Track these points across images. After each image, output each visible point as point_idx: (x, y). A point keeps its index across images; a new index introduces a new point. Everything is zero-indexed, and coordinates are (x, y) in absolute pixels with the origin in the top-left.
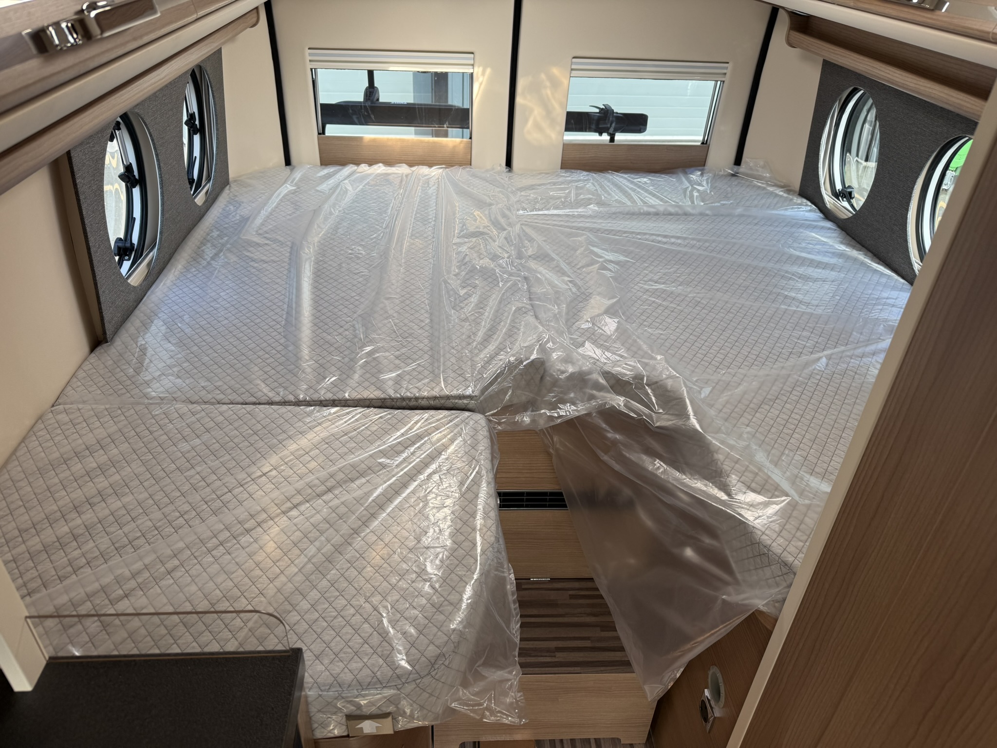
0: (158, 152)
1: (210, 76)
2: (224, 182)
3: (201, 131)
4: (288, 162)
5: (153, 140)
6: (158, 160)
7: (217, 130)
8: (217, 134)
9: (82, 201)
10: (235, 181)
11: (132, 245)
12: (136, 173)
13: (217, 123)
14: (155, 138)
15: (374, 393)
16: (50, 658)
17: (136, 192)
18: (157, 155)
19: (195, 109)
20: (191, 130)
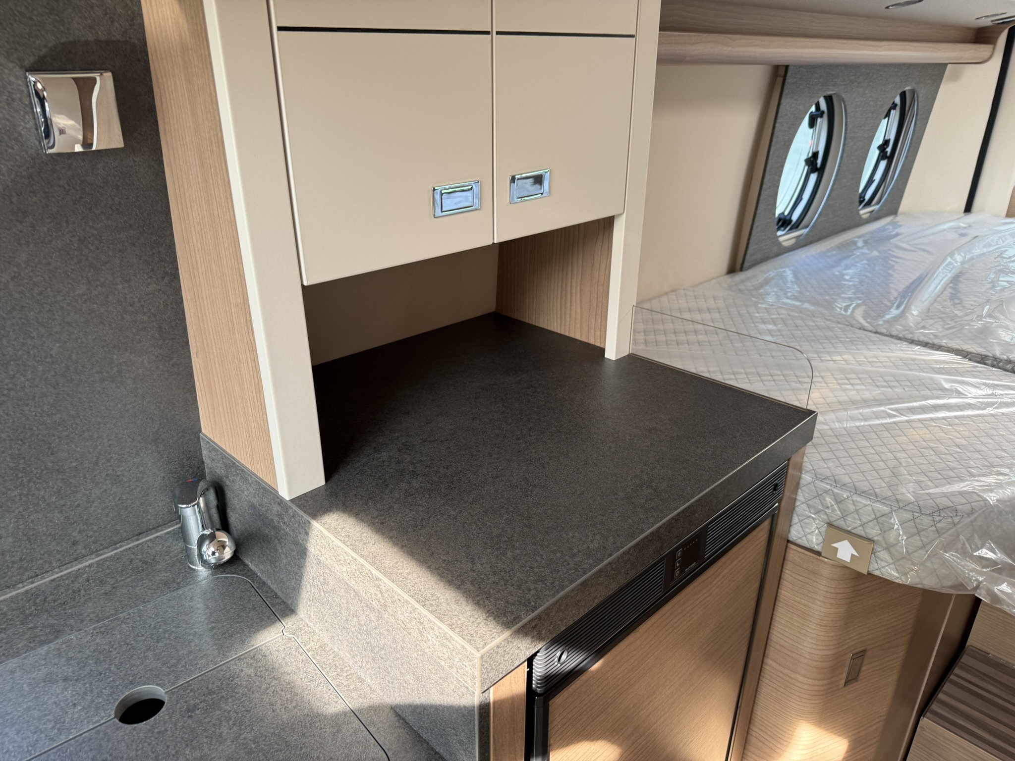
0: (847, 142)
1: (920, 104)
2: (892, 209)
3: (890, 159)
4: (968, 208)
5: (846, 130)
6: (843, 150)
7: (906, 157)
8: (904, 161)
9: (773, 143)
10: (903, 213)
11: (790, 221)
12: (819, 161)
13: (908, 151)
14: (848, 128)
15: (976, 349)
16: (632, 353)
17: (813, 177)
18: (844, 145)
19: (892, 137)
20: (881, 154)
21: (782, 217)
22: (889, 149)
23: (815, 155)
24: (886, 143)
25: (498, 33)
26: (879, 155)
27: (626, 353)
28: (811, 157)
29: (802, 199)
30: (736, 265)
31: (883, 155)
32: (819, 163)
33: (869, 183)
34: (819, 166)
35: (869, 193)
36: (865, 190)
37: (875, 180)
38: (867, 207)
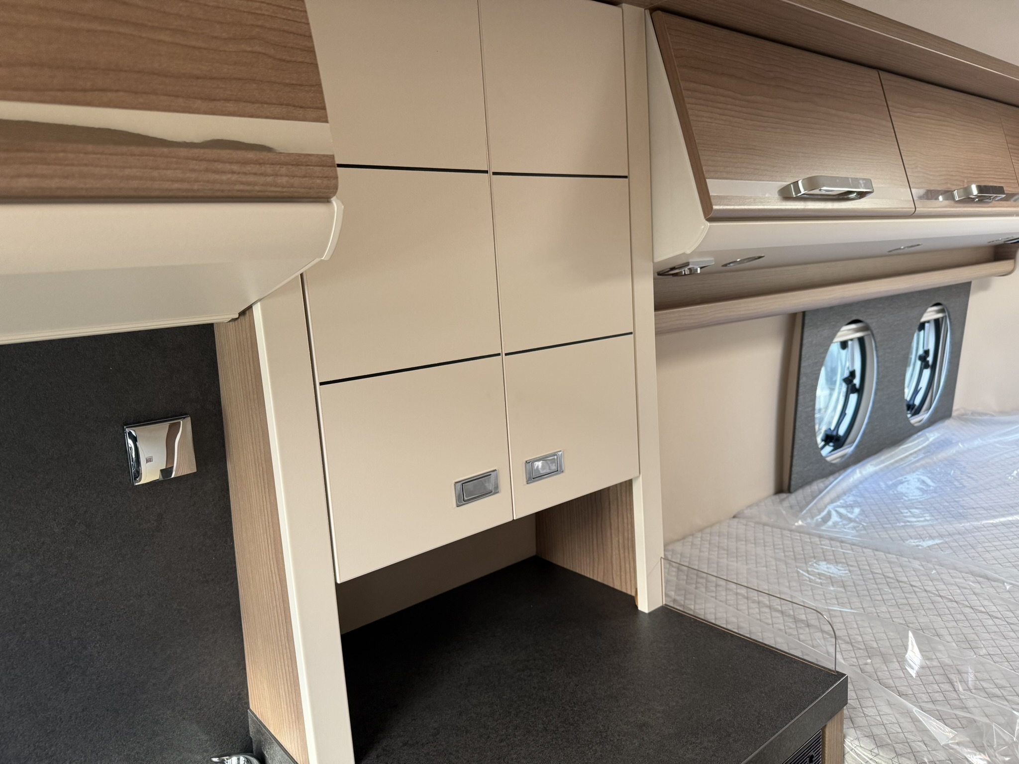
3: (933, 367)
6: (878, 369)
8: (948, 367)
10: (958, 416)
11: (837, 436)
12: (858, 379)
13: (950, 358)
16: (666, 605)
17: (854, 397)
19: (931, 346)
20: (923, 364)
21: (829, 433)
22: (930, 359)
23: (852, 374)
24: (927, 352)
25: (506, 354)
26: (921, 364)
27: (659, 603)
28: (849, 376)
29: (845, 414)
30: (783, 487)
31: (925, 365)
32: (857, 381)
33: (916, 392)
34: (858, 386)
35: (917, 401)
36: (913, 398)
37: (921, 388)
38: (917, 416)
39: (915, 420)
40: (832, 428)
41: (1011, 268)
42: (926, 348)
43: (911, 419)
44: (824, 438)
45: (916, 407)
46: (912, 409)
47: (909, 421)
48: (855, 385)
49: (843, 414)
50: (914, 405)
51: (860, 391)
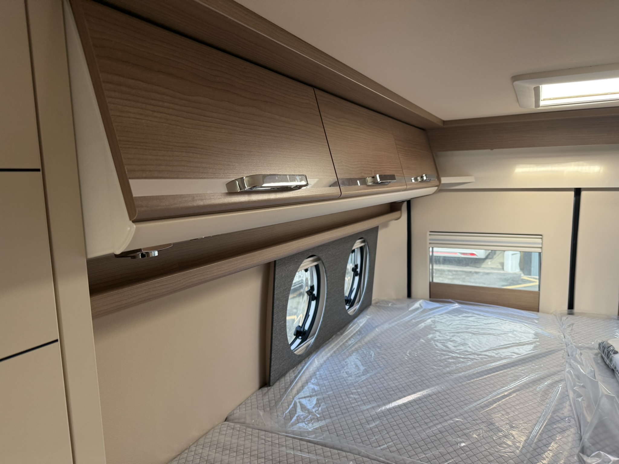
21: (299, 329)
22: (358, 270)
23: (312, 288)
24: (356, 266)
28: (310, 290)
29: (309, 316)
30: (265, 381)
31: (355, 274)
32: (315, 292)
33: (351, 291)
34: (316, 295)
35: (352, 297)
36: (350, 295)
37: (354, 288)
38: (352, 308)
39: (351, 311)
40: (301, 325)
41: (399, 216)
42: (356, 264)
43: (348, 311)
44: (295, 334)
45: (352, 301)
46: (350, 302)
47: (347, 312)
48: (314, 294)
49: (307, 315)
50: (351, 299)
51: (317, 298)
